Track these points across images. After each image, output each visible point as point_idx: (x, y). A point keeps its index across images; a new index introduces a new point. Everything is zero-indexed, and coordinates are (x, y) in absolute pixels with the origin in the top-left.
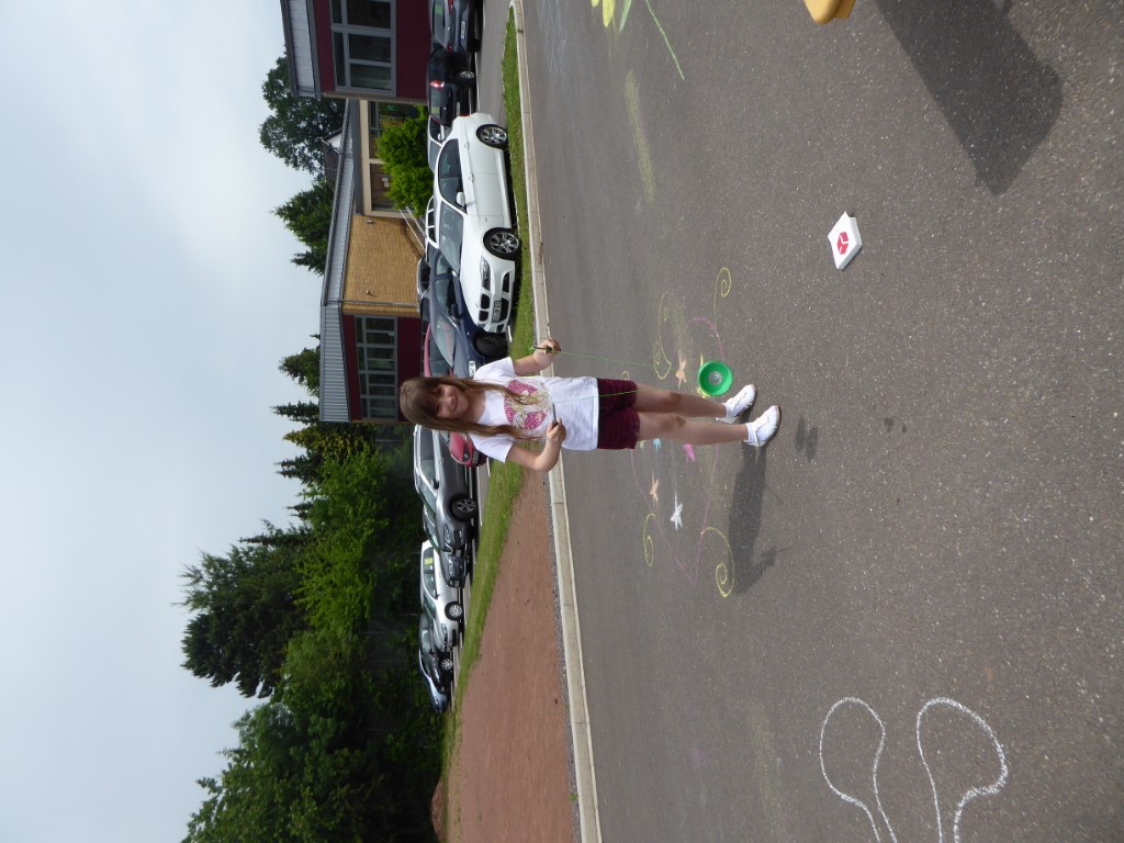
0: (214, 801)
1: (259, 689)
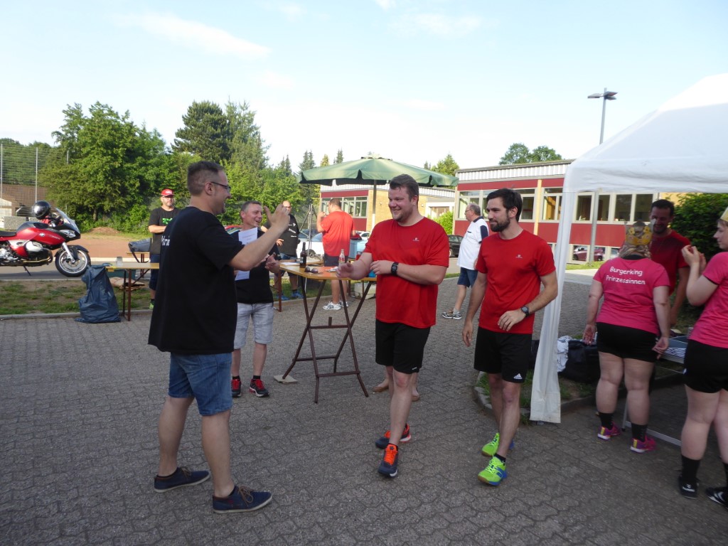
1: (180, 139)
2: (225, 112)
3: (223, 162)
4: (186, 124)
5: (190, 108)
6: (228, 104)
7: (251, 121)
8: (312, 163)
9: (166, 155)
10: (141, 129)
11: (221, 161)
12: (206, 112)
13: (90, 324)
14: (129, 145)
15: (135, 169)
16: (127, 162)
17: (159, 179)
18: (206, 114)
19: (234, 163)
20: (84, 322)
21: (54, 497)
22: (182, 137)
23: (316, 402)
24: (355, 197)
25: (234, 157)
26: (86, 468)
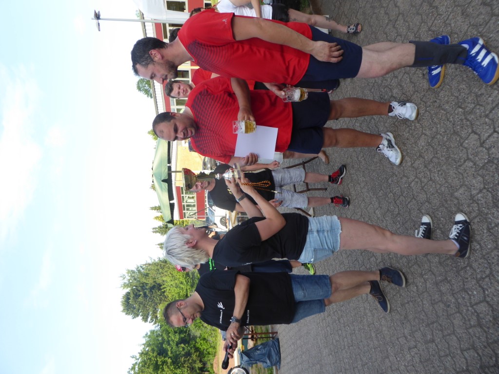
0: (136, 363)
1: (149, 319)
2: (128, 290)
3: (163, 288)
4: (138, 315)
5: (126, 314)
6: (122, 288)
7: (133, 272)
8: (160, 227)
9: (161, 328)
10: (143, 346)
11: (163, 290)
12: (128, 303)
13: (282, 358)
14: (155, 354)
15: (172, 348)
16: (167, 354)
17: (178, 332)
18: (130, 303)
19: (163, 281)
20: (280, 363)
21: (406, 353)
22: (148, 317)
23: (326, 189)
24: (182, 195)
25: (159, 281)
26: (384, 336)
